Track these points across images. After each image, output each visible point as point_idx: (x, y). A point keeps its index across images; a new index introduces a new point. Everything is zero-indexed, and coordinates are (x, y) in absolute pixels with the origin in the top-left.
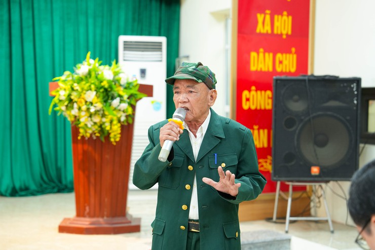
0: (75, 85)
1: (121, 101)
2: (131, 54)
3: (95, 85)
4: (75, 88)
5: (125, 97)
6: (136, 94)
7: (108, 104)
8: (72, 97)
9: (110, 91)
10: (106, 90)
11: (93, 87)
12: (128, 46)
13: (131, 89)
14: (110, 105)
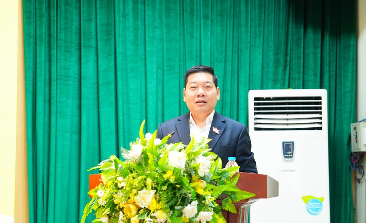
0: (120, 179)
1: (201, 207)
2: (268, 119)
3: (154, 178)
4: (120, 186)
5: (210, 199)
6: (233, 193)
7: (176, 213)
8: (116, 201)
9: (179, 189)
10: (172, 187)
11: (149, 181)
12: (263, 106)
13: (224, 183)
14: (181, 214)
